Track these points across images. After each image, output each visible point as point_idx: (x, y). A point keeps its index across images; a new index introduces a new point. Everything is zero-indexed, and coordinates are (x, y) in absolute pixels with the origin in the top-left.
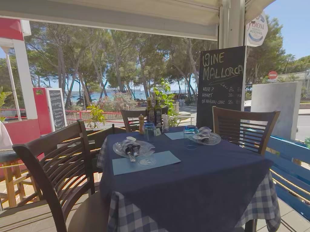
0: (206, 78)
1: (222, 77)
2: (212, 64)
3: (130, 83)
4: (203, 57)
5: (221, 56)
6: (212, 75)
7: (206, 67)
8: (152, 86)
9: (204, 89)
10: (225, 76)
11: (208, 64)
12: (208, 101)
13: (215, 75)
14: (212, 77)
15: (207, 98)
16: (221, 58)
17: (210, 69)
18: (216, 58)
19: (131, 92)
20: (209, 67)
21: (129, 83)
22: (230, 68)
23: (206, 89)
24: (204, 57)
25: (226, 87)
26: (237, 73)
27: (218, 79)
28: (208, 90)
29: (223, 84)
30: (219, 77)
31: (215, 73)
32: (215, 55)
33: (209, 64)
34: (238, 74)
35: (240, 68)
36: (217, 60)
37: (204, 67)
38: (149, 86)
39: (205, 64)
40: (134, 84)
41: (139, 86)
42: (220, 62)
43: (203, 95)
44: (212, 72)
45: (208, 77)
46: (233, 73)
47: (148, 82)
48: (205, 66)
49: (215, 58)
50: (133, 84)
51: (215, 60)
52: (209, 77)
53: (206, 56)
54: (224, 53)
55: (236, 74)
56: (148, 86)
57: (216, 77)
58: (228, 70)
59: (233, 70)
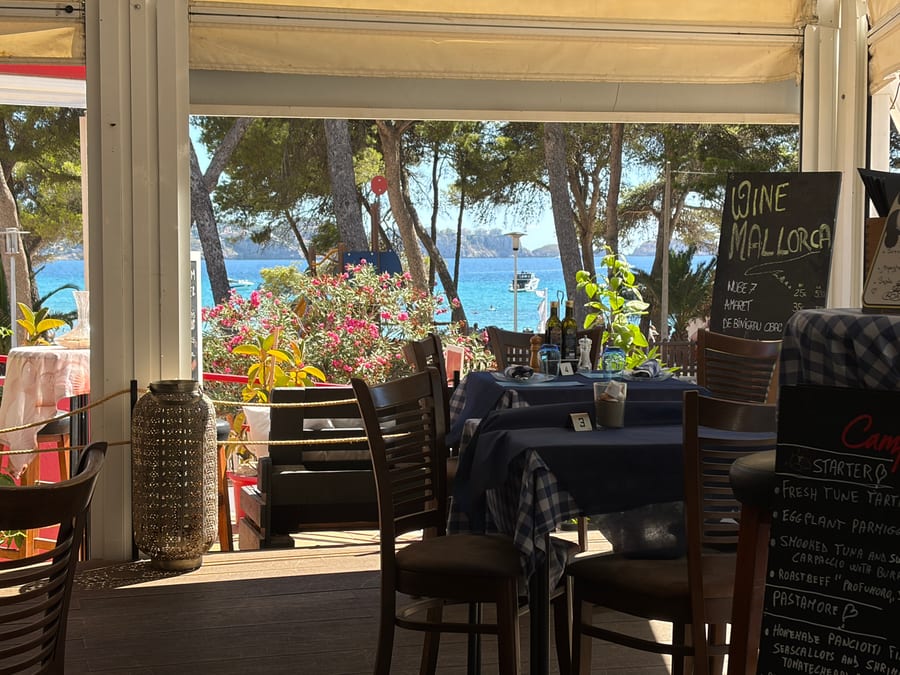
0: (737, 254)
1: (779, 252)
2: (754, 213)
3: (422, 169)
4: (734, 189)
5: (780, 193)
6: (754, 246)
7: (740, 222)
8: (640, 206)
9: (731, 287)
10: (786, 252)
11: (743, 213)
12: (739, 323)
13: (762, 246)
14: (755, 251)
15: (735, 314)
16: (779, 198)
17: (749, 228)
18: (767, 198)
19: (425, 258)
20: (746, 223)
21: (413, 169)
22: (801, 229)
23: (735, 286)
24: (736, 191)
25: (786, 283)
26: (816, 246)
27: (768, 259)
28: (740, 290)
29: (780, 275)
30: (772, 253)
31: (762, 240)
32: (764, 188)
33: (747, 212)
34: (818, 249)
35: (824, 231)
36: (770, 205)
37: (734, 221)
38: (613, 203)
39: (737, 214)
40: (461, 184)
41: (506, 200)
42: (777, 210)
43: (727, 305)
44: (755, 239)
45: (742, 252)
46: (806, 245)
47: (601, 164)
48: (736, 217)
49: (764, 197)
50: (449, 177)
51: (765, 203)
52: (746, 251)
53: (741, 187)
54: (787, 184)
55: (814, 249)
56: (603, 204)
57: (765, 253)
58: (794, 234)
59: (806, 237)
